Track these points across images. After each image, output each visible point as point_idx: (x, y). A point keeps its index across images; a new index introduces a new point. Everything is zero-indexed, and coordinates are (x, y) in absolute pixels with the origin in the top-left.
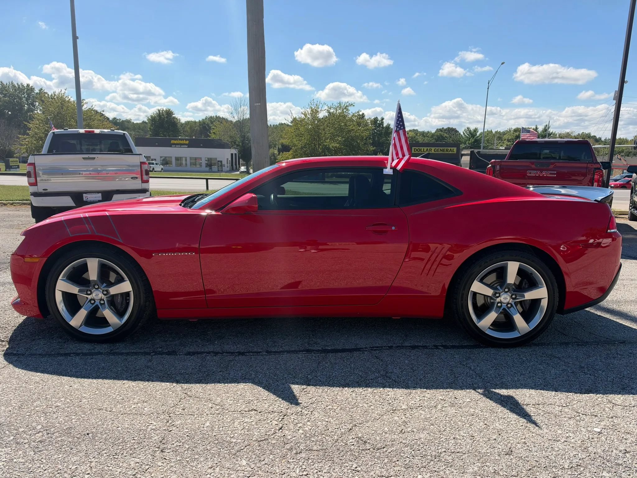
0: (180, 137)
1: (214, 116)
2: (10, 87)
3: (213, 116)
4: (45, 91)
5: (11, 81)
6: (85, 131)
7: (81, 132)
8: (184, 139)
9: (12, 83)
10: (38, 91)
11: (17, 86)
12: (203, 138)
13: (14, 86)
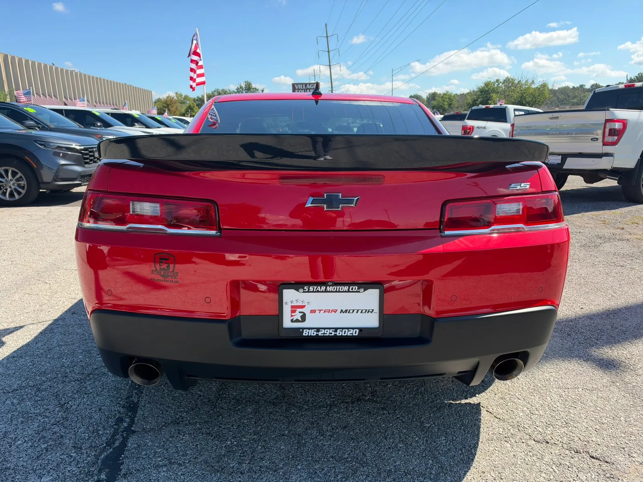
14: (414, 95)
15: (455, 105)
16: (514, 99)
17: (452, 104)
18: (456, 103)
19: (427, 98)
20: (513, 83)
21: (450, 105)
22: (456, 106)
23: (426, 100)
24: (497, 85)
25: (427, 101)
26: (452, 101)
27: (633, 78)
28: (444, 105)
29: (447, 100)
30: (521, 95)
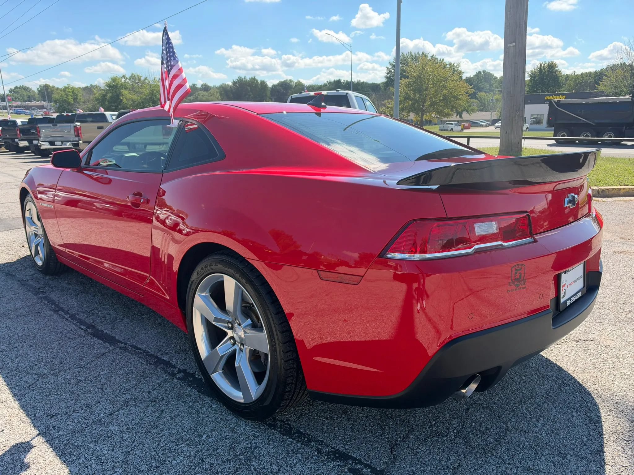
0: (556, 92)
1: (618, 64)
2: (408, 57)
3: (616, 64)
4: (436, 57)
5: (410, 52)
6: (315, 93)
7: (311, 95)
8: (561, 94)
9: (411, 53)
10: (430, 58)
11: (414, 55)
12: (588, 91)
13: (412, 55)
14: (20, 86)
15: (80, 99)
16: (145, 95)
17: (77, 99)
18: (81, 97)
19: (38, 90)
20: (140, 80)
21: (75, 99)
22: (82, 100)
23: (37, 92)
24: (124, 80)
25: (39, 94)
26: (76, 95)
27: (235, 81)
28: (68, 99)
29: (71, 94)
30: (151, 91)
